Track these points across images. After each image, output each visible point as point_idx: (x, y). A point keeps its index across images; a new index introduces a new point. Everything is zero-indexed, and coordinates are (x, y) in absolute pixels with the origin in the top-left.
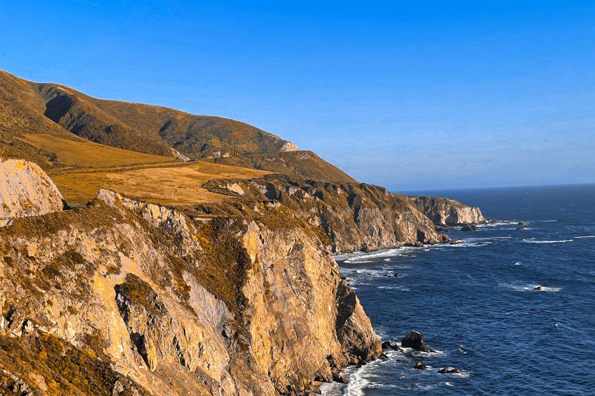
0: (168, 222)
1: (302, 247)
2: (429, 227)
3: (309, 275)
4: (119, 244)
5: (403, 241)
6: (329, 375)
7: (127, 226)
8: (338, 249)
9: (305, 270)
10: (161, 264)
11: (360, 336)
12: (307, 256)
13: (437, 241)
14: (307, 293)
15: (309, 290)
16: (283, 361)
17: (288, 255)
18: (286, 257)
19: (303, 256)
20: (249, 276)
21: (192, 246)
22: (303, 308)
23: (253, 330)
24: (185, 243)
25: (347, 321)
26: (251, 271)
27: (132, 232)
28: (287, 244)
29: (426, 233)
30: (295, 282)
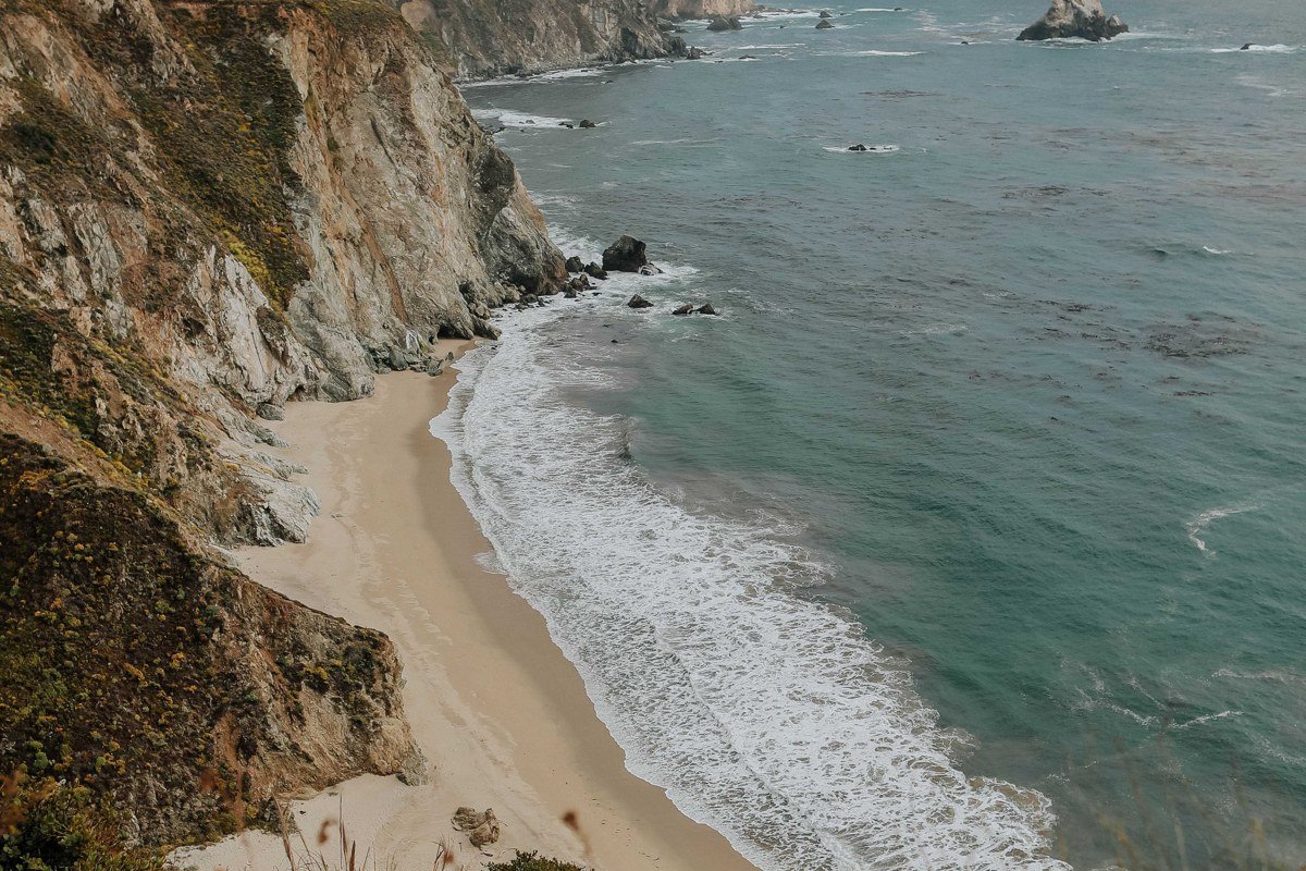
0: (118, 12)
1: (405, 65)
2: (646, 23)
3: (419, 123)
4: (20, 61)
5: (595, 51)
6: (467, 323)
7: (31, 21)
8: (463, 70)
9: (411, 115)
10: (114, 103)
11: (523, 247)
12: (415, 84)
13: (662, 51)
14: (418, 163)
15: (421, 156)
16: (375, 299)
17: (375, 83)
18: (371, 87)
19: (407, 85)
20: (299, 127)
21: (175, 65)
22: (410, 193)
23: (314, 239)
24: (157, 57)
25: (497, 217)
26: (302, 117)
27: (44, 33)
28: (371, 61)
29: (641, 35)
30: (393, 141)
